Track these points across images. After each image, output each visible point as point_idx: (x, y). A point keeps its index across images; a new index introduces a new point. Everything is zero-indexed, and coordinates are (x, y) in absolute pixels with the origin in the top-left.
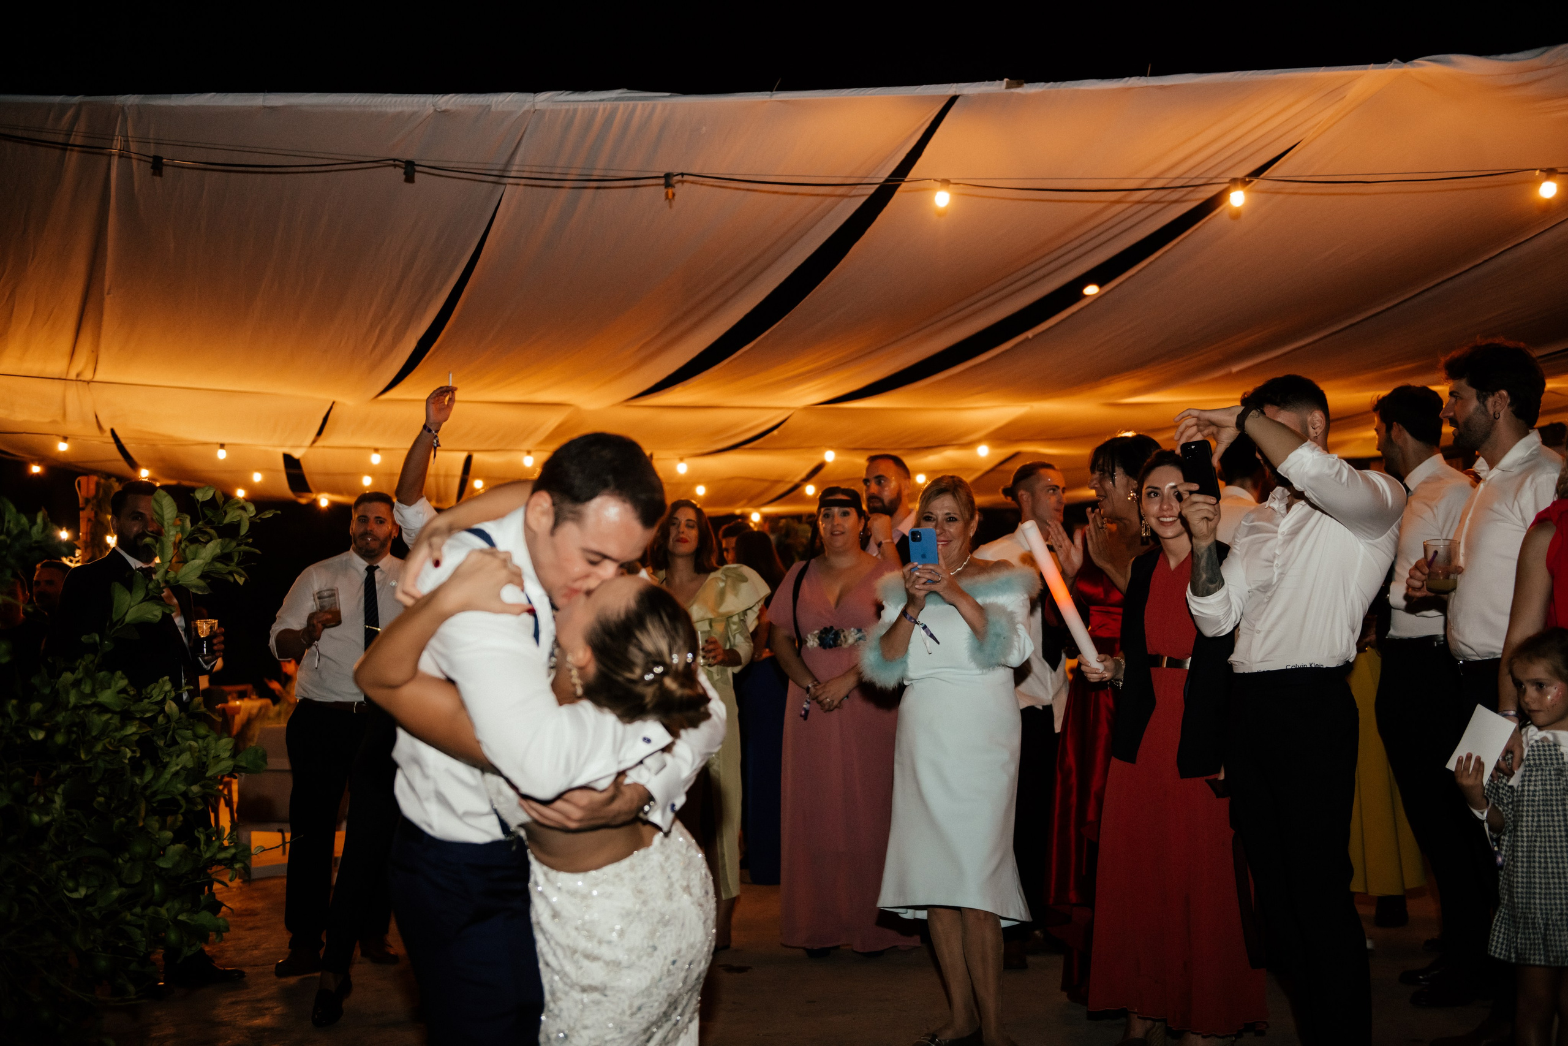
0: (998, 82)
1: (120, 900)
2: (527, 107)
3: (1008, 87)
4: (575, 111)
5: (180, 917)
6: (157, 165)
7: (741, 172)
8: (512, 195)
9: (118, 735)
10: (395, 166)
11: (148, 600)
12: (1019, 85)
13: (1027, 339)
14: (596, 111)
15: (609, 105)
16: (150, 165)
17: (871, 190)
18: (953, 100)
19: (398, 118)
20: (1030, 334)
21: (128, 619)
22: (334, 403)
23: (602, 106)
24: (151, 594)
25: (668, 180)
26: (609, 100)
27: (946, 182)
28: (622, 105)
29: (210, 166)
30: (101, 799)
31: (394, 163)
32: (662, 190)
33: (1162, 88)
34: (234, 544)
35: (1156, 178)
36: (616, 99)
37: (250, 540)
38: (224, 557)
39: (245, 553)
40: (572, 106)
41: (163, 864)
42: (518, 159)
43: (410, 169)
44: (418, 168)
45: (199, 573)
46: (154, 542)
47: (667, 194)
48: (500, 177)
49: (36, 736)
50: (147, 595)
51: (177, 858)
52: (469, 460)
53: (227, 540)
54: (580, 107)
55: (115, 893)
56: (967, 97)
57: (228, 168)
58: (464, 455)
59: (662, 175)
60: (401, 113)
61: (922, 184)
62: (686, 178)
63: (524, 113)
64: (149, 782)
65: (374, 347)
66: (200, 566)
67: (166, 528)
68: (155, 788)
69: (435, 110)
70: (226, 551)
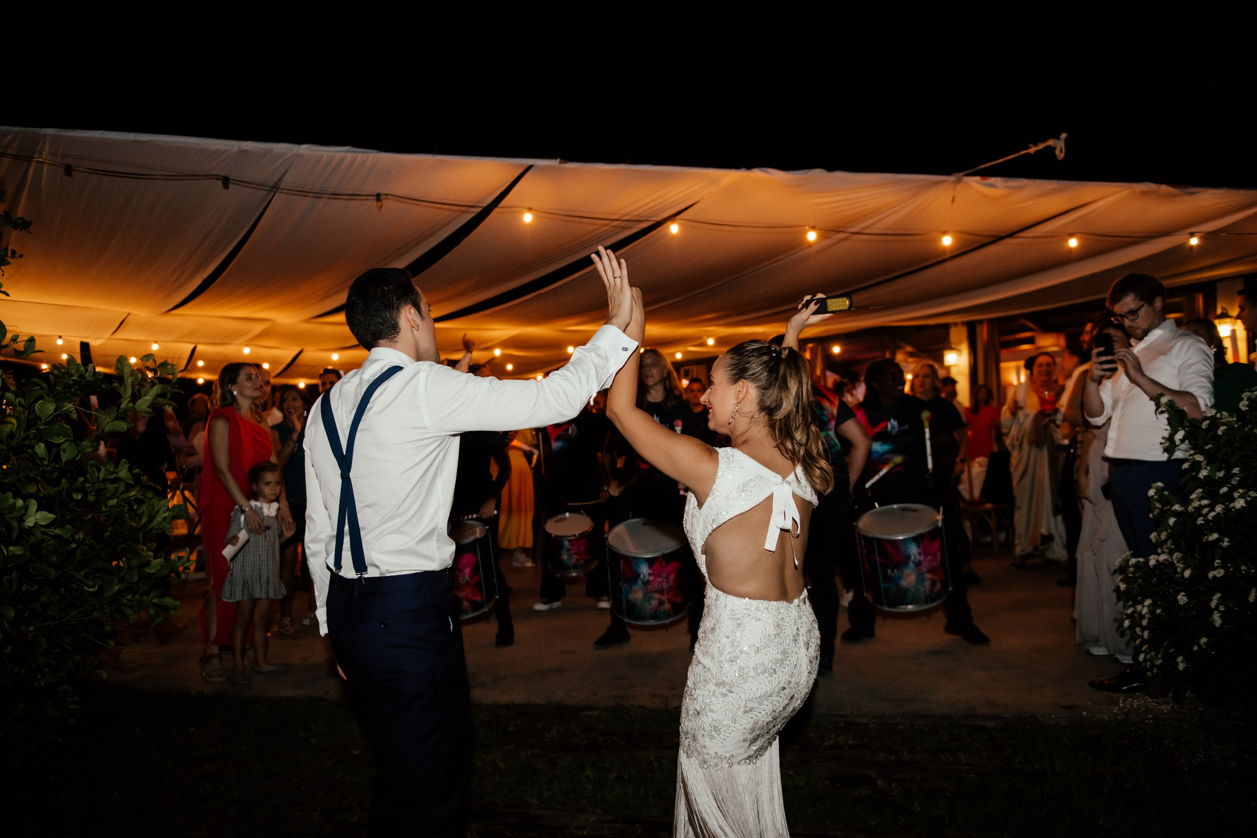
0: (554, 160)
1: (119, 592)
2: (294, 151)
3: (560, 163)
4: (323, 156)
5: (153, 601)
6: (68, 170)
7: (412, 195)
8: (279, 199)
9: (125, 496)
10: (218, 179)
11: (118, 419)
12: (565, 163)
13: (541, 294)
14: (334, 157)
15: (342, 155)
16: (64, 169)
17: (479, 210)
18: (530, 167)
19: (217, 153)
20: (543, 291)
21: (106, 430)
22: (129, 314)
23: (338, 154)
24: (119, 416)
25: (378, 197)
26: (343, 151)
27: (530, 209)
28: (350, 155)
29: (94, 171)
30: (108, 534)
31: (217, 177)
32: (375, 203)
33: (637, 171)
34: (170, 388)
35: (627, 215)
36: (347, 151)
37: (177, 386)
38: (162, 395)
39: (174, 393)
40: (321, 153)
41: (148, 570)
42: (285, 179)
43: (226, 182)
44: (231, 181)
45: (148, 404)
46: (119, 386)
47: (378, 205)
48: (275, 188)
49: (77, 496)
50: (117, 416)
51: (159, 567)
52: (194, 349)
53: (166, 385)
54: (325, 154)
55: (116, 588)
56: (538, 167)
57: (106, 173)
58: (191, 346)
59: (375, 194)
60: (218, 150)
61: (515, 209)
62: (389, 197)
63: (293, 155)
64: (145, 523)
65: (173, 283)
66: (149, 400)
67: (126, 378)
68: (150, 527)
69: (239, 150)
70: (165, 391)
